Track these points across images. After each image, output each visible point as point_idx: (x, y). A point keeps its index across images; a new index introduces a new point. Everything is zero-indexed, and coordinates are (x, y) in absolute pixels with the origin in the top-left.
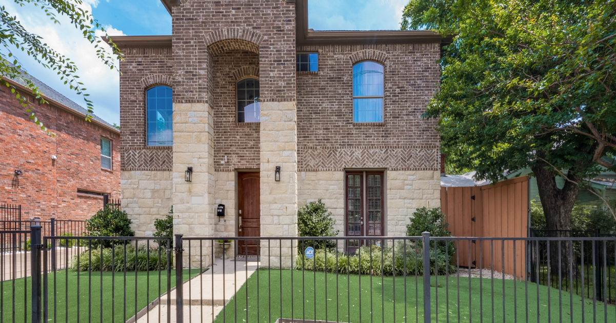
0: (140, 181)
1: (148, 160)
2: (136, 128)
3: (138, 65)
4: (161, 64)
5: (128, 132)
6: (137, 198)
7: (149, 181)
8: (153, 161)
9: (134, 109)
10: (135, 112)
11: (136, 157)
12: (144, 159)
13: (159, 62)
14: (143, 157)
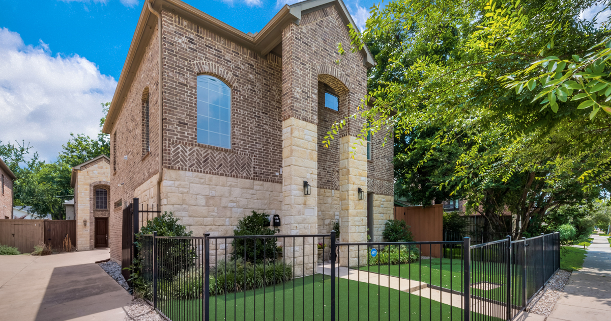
0: (191, 185)
1: (201, 160)
2: (186, 118)
3: (189, 41)
4: (218, 53)
5: (176, 122)
6: (187, 205)
7: (202, 186)
8: (208, 163)
9: (184, 95)
10: (185, 98)
11: (187, 154)
12: (196, 158)
13: (215, 50)
14: (196, 156)
